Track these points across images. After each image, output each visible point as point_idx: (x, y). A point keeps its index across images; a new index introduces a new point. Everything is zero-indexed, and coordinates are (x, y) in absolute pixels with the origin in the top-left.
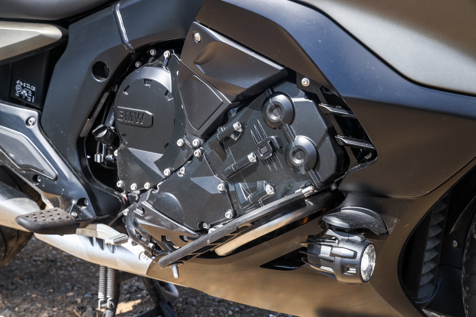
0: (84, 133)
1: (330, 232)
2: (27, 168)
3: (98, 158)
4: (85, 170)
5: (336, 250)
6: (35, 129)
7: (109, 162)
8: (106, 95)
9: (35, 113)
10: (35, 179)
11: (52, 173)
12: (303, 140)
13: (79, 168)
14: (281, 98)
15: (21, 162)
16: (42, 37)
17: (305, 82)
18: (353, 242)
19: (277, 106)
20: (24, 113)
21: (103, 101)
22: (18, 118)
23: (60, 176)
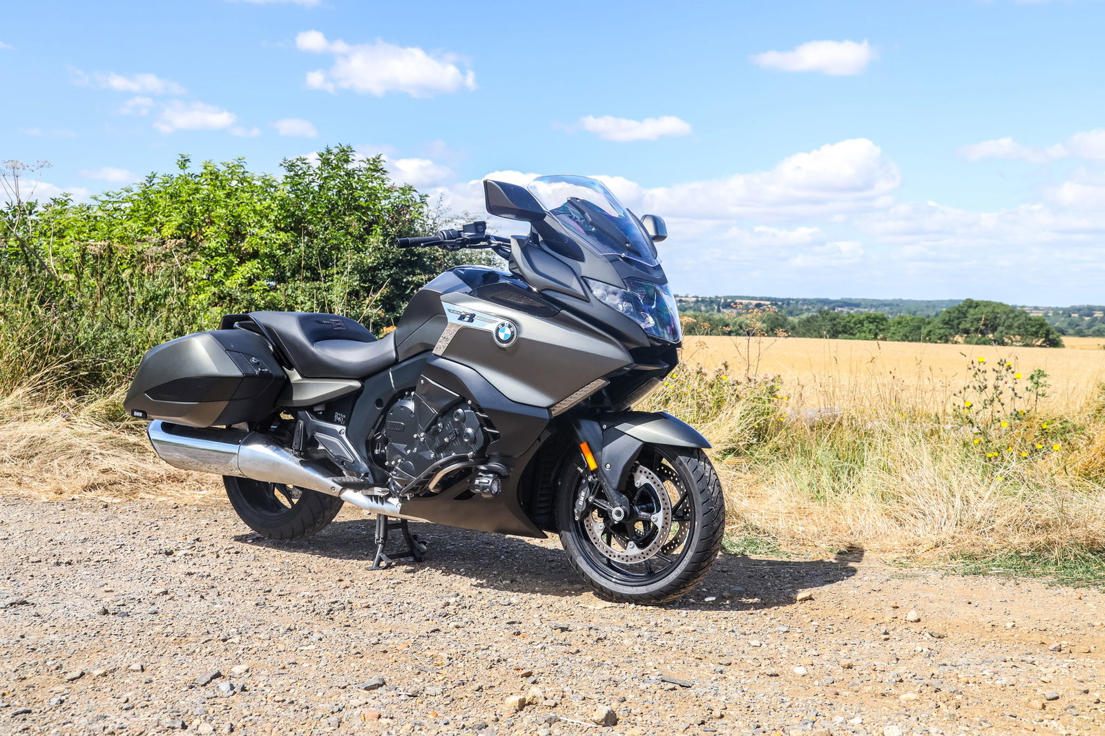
0: (370, 438)
1: (480, 474)
2: (338, 457)
3: (377, 452)
4: (369, 458)
5: (481, 481)
6: (344, 436)
7: (382, 454)
8: (382, 416)
9: (344, 428)
10: (342, 463)
11: (351, 459)
12: (470, 431)
13: (366, 457)
14: (460, 411)
15: (336, 454)
16: (350, 387)
17: (470, 402)
18: (489, 477)
19: (458, 414)
20: (338, 428)
21: (380, 420)
22: (336, 430)
23: (356, 461)
